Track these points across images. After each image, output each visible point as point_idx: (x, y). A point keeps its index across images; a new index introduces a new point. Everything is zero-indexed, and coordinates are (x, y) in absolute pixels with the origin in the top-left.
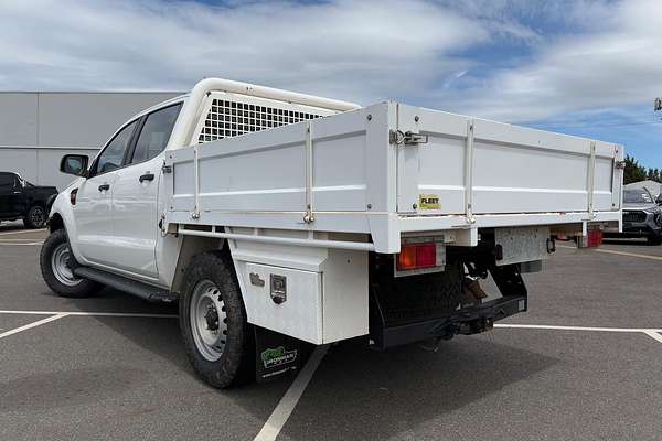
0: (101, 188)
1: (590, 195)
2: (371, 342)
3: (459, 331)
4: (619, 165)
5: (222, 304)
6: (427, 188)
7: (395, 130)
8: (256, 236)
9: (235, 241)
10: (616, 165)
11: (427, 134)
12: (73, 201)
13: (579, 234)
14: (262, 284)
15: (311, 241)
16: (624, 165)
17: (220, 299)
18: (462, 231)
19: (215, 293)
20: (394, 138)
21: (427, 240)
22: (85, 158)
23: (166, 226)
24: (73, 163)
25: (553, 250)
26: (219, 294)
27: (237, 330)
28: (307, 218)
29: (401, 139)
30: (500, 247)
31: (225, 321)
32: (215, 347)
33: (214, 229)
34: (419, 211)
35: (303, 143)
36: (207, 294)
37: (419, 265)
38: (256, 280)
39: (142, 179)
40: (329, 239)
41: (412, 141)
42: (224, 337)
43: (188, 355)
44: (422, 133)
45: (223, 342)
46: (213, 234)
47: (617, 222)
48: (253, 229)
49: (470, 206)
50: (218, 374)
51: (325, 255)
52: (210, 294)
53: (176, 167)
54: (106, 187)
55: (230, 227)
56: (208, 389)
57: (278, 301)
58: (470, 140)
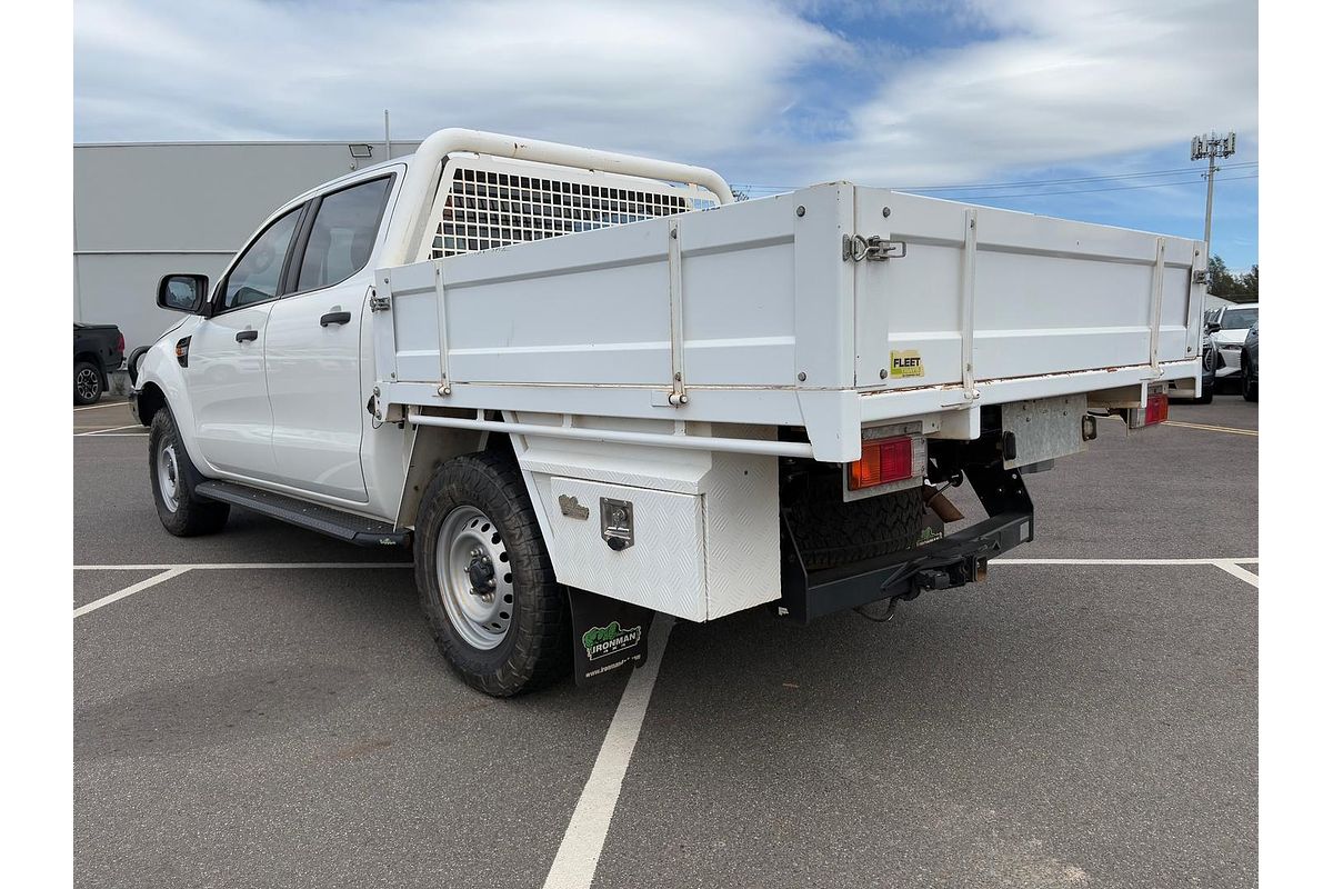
0: (241, 338)
1: (1154, 336)
2: (783, 611)
3: (932, 584)
4: (1200, 278)
5: (501, 548)
6: (903, 338)
7: (851, 234)
8: (567, 429)
9: (523, 436)
10: (1194, 278)
11: (903, 240)
12: (183, 360)
13: (1136, 405)
14: (583, 514)
15: (679, 437)
16: (1208, 277)
17: (496, 540)
18: (954, 414)
19: (485, 528)
20: (850, 250)
21: (897, 433)
22: (202, 281)
23: (382, 408)
24: (179, 290)
25: (1093, 436)
26: (492, 531)
27: (534, 595)
28: (675, 398)
29: (862, 251)
30: (1010, 435)
31: (508, 578)
32: (491, 625)
33: (481, 415)
34: (891, 382)
35: (665, 258)
36: (469, 531)
37: (885, 477)
38: (571, 508)
39: (325, 321)
40: (715, 435)
41: (881, 254)
42: (508, 608)
43: (437, 640)
44: (896, 238)
45: (504, 615)
46: (480, 423)
47: (1194, 379)
48: (561, 415)
49: (969, 368)
50: (499, 673)
51: (707, 464)
52: (476, 532)
53: (398, 298)
54: (252, 336)
55: (514, 413)
56: (479, 699)
57: (617, 544)
58: (971, 247)
